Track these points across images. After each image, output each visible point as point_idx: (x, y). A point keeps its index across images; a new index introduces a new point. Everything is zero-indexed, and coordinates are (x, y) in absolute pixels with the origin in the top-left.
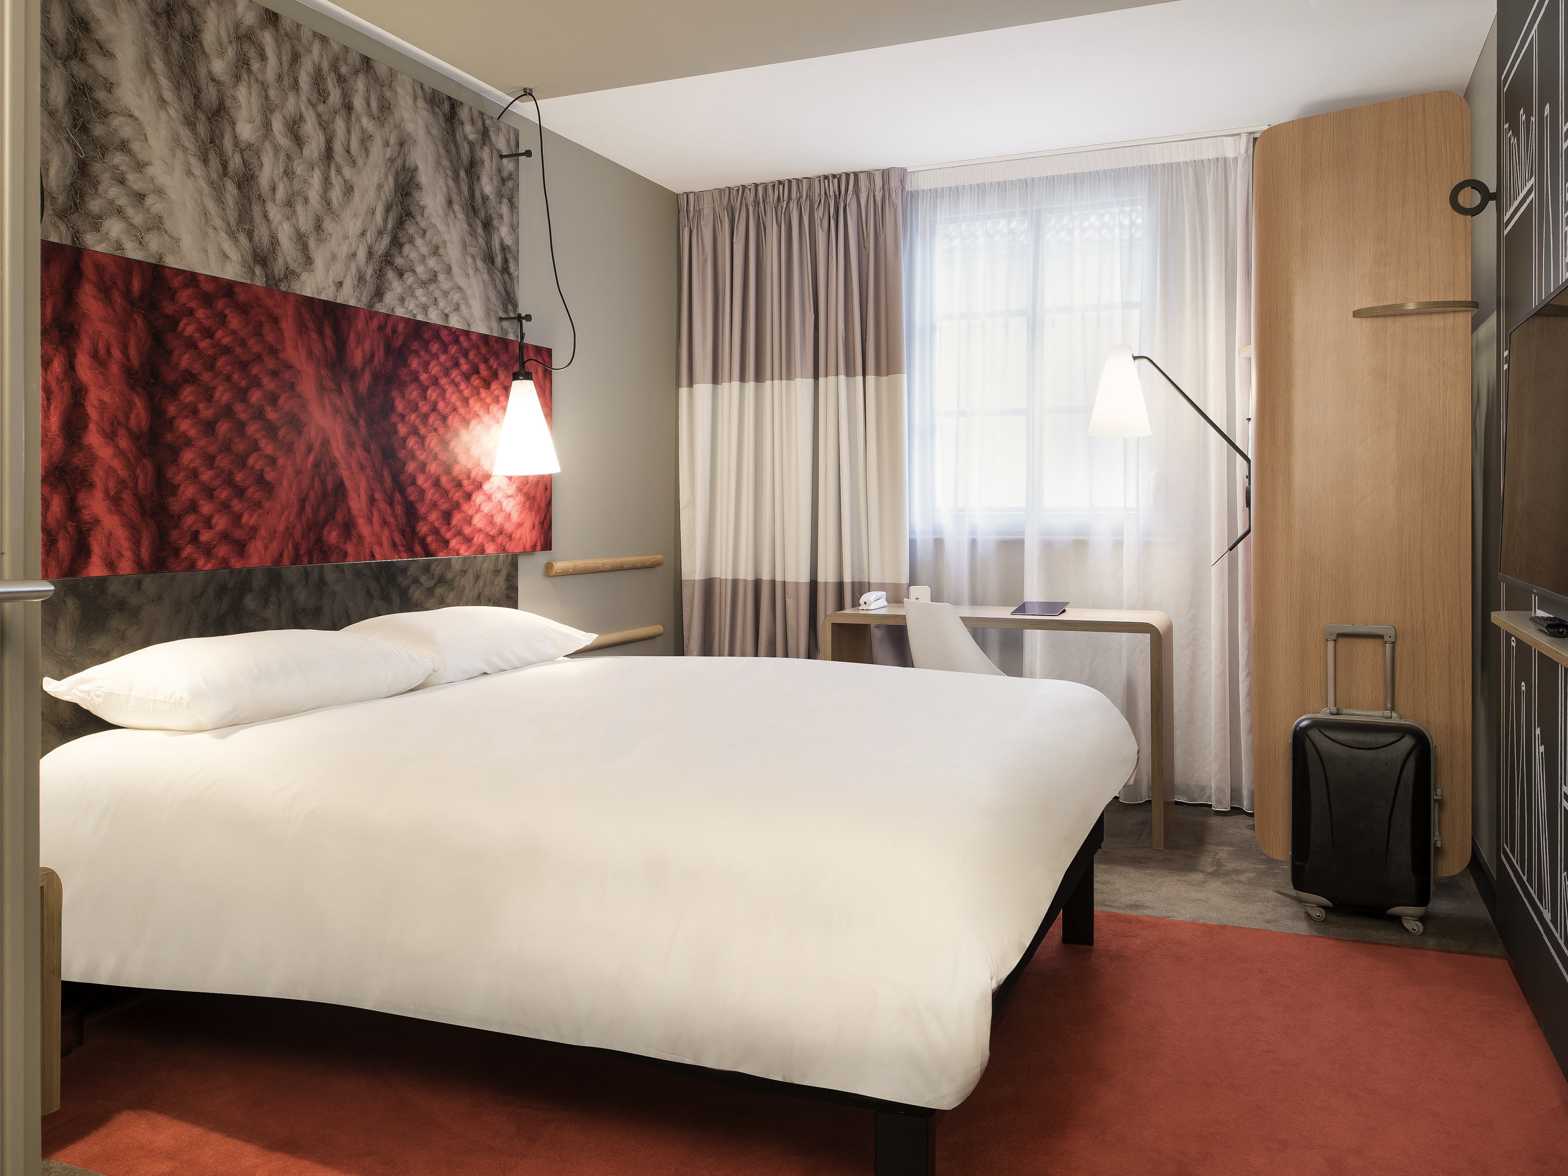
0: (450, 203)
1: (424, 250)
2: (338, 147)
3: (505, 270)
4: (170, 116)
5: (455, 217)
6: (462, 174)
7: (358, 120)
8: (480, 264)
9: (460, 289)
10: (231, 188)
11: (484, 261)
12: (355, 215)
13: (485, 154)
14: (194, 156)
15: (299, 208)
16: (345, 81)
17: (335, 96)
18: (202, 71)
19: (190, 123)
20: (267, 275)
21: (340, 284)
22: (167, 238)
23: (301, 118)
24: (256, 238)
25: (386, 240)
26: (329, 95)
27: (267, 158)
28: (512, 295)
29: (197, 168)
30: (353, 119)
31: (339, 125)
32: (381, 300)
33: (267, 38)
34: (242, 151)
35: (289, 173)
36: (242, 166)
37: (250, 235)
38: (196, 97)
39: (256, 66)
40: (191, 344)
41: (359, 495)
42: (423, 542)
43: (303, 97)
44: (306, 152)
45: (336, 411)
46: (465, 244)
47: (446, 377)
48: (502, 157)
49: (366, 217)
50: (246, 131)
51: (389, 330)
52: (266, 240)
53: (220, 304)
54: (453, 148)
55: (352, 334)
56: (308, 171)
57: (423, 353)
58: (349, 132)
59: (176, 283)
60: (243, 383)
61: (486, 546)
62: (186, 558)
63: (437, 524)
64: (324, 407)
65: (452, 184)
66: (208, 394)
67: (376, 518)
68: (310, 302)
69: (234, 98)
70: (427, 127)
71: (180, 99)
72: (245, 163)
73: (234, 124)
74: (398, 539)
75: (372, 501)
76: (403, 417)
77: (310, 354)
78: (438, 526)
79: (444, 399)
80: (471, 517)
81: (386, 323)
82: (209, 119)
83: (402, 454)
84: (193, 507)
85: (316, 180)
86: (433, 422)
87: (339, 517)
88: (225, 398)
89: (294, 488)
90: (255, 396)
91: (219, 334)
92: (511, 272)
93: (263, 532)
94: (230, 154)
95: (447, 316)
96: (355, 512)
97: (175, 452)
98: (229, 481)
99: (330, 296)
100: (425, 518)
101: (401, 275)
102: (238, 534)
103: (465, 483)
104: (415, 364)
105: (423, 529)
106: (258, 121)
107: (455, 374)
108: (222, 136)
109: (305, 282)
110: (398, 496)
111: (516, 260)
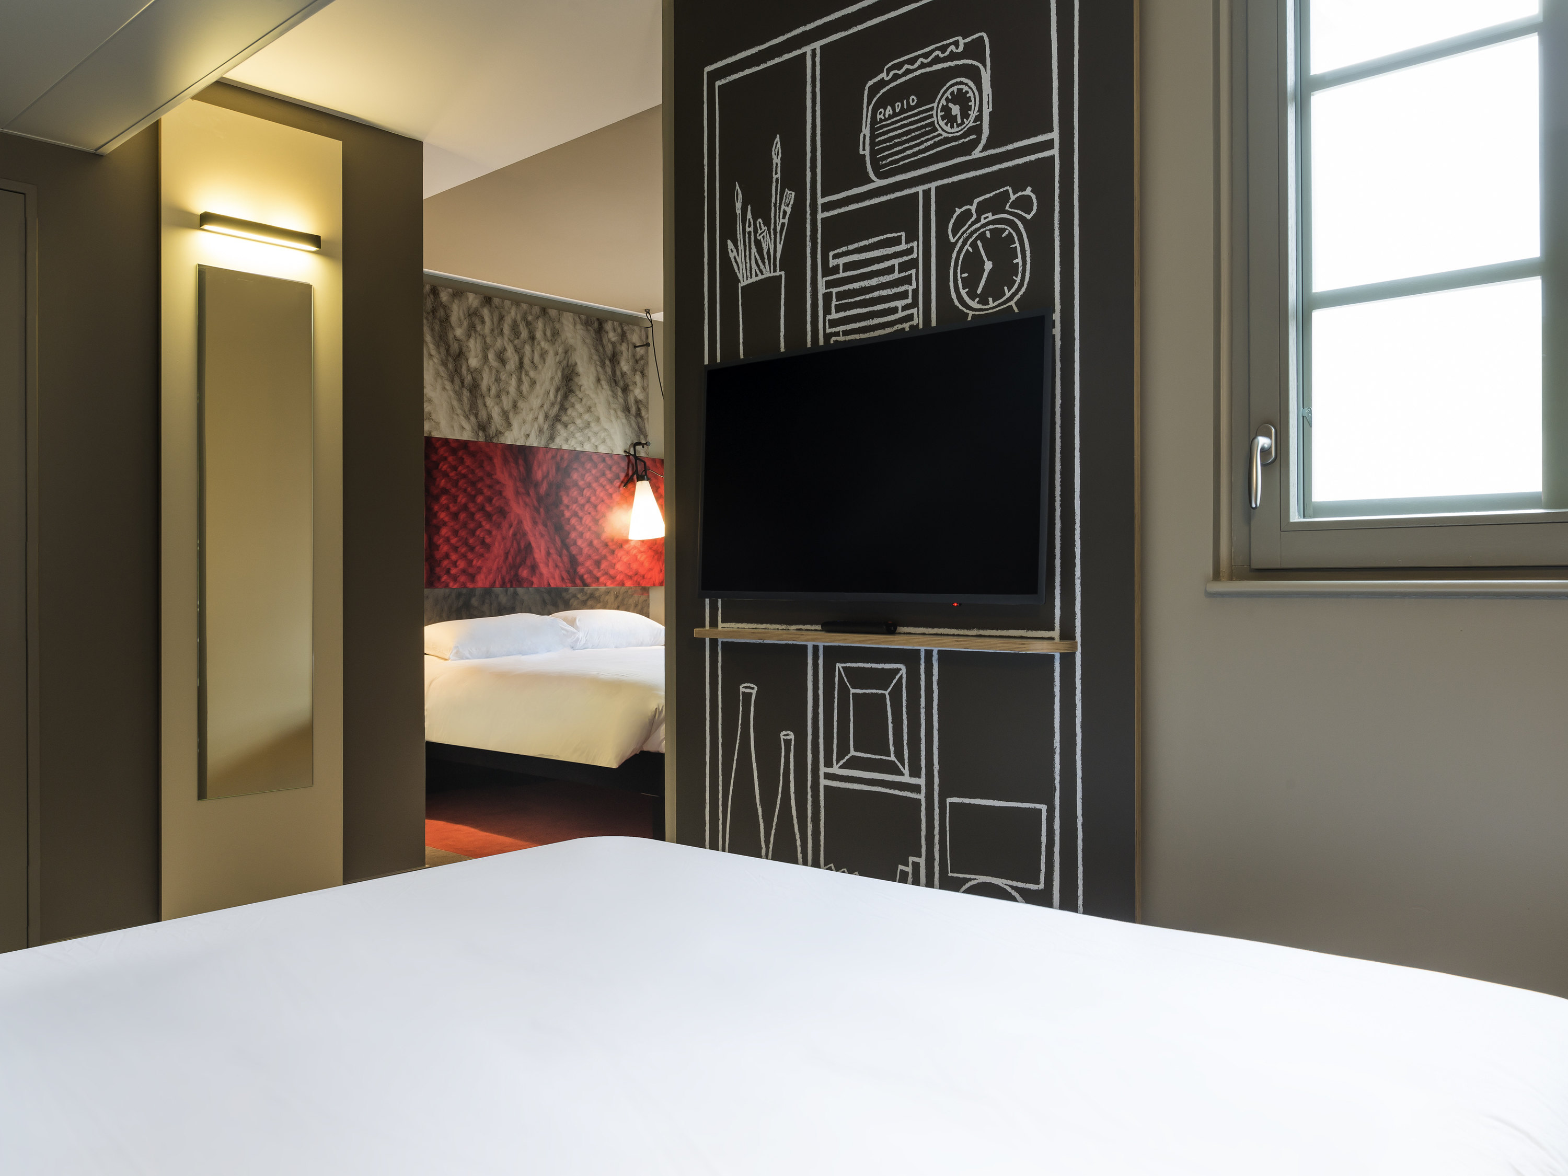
0: (599, 380)
1: (581, 410)
2: (526, 361)
3: (638, 414)
4: (434, 362)
5: (602, 388)
6: (607, 362)
7: (539, 344)
8: (620, 413)
9: (606, 430)
10: (466, 393)
11: (623, 411)
12: (537, 397)
13: (624, 347)
14: (447, 380)
15: (504, 398)
16: (531, 324)
17: (524, 334)
18: (451, 336)
19: (444, 363)
20: (485, 436)
21: (528, 435)
22: (433, 423)
23: (505, 349)
24: (480, 417)
25: (556, 408)
26: (521, 333)
27: (486, 375)
28: (643, 430)
29: (448, 385)
30: (536, 344)
31: (527, 349)
32: (553, 441)
33: (486, 312)
34: (471, 372)
35: (498, 380)
36: (472, 381)
37: (476, 416)
38: (448, 350)
39: (479, 328)
40: (446, 475)
41: (540, 551)
42: (581, 578)
43: (506, 338)
44: (508, 367)
45: (526, 504)
46: (609, 403)
47: (596, 482)
48: (635, 347)
49: (544, 397)
50: (474, 362)
51: (558, 458)
52: (485, 417)
53: (460, 453)
54: (601, 349)
55: (535, 462)
56: (509, 377)
57: (580, 469)
58: (533, 351)
59: (438, 445)
60: (473, 493)
61: (625, 582)
62: (443, 582)
63: (590, 568)
64: (518, 503)
65: (599, 369)
66: (455, 499)
67: (551, 563)
68: (510, 447)
69: (467, 347)
70: (583, 340)
71: (439, 353)
72: (474, 379)
73: (467, 360)
74: (565, 575)
75: (548, 554)
76: (567, 507)
77: (511, 475)
78: (591, 569)
79: (595, 495)
80: (615, 564)
81: (557, 454)
82: (454, 360)
83: (567, 528)
84: (447, 556)
85: (513, 381)
86: (588, 509)
87: (528, 562)
88: (464, 500)
89: (502, 547)
90: (480, 499)
91: (460, 468)
92: (643, 415)
93: (484, 570)
94: (465, 376)
95: (597, 447)
96: (538, 560)
97: (438, 529)
98: (466, 543)
99: (522, 442)
100: (582, 564)
101: (566, 426)
102: (470, 570)
103: (610, 544)
104: (575, 476)
105: (581, 570)
106: (480, 356)
107: (602, 480)
108: (461, 367)
109: (507, 437)
110: (565, 552)
111: (647, 408)
